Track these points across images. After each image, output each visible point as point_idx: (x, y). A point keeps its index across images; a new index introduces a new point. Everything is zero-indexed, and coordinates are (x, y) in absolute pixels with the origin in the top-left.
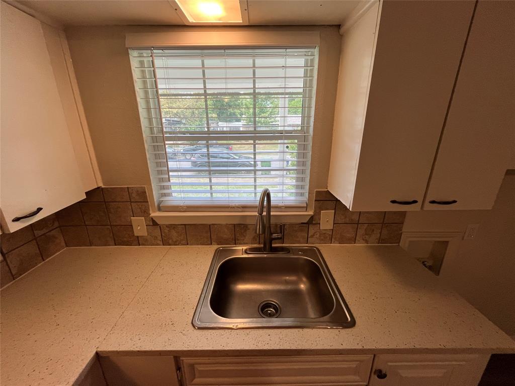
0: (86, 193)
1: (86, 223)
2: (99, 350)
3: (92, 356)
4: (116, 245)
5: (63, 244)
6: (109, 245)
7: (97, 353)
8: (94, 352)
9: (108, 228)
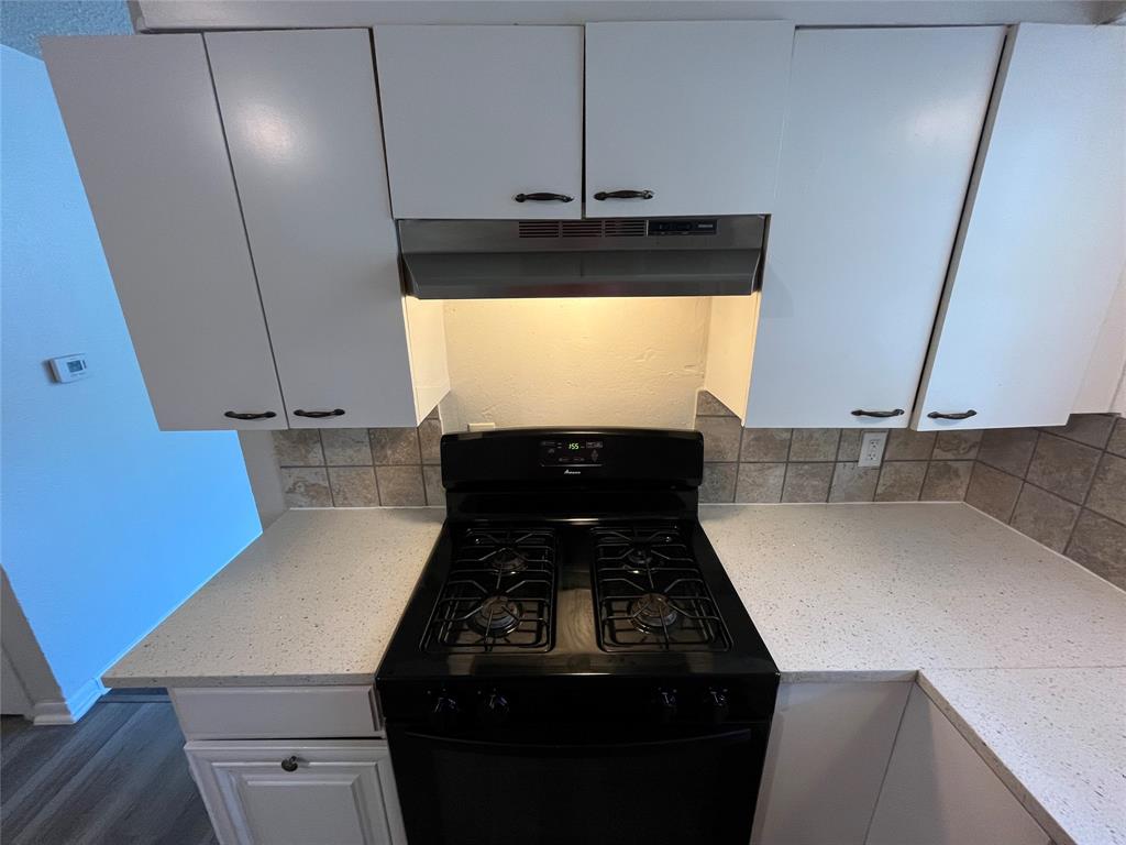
0: (1073, 417)
1: (1029, 476)
2: (923, 672)
3: (909, 669)
4: (1064, 553)
5: (962, 492)
6: (1050, 546)
7: (917, 672)
8: (915, 669)
9: (1072, 511)
